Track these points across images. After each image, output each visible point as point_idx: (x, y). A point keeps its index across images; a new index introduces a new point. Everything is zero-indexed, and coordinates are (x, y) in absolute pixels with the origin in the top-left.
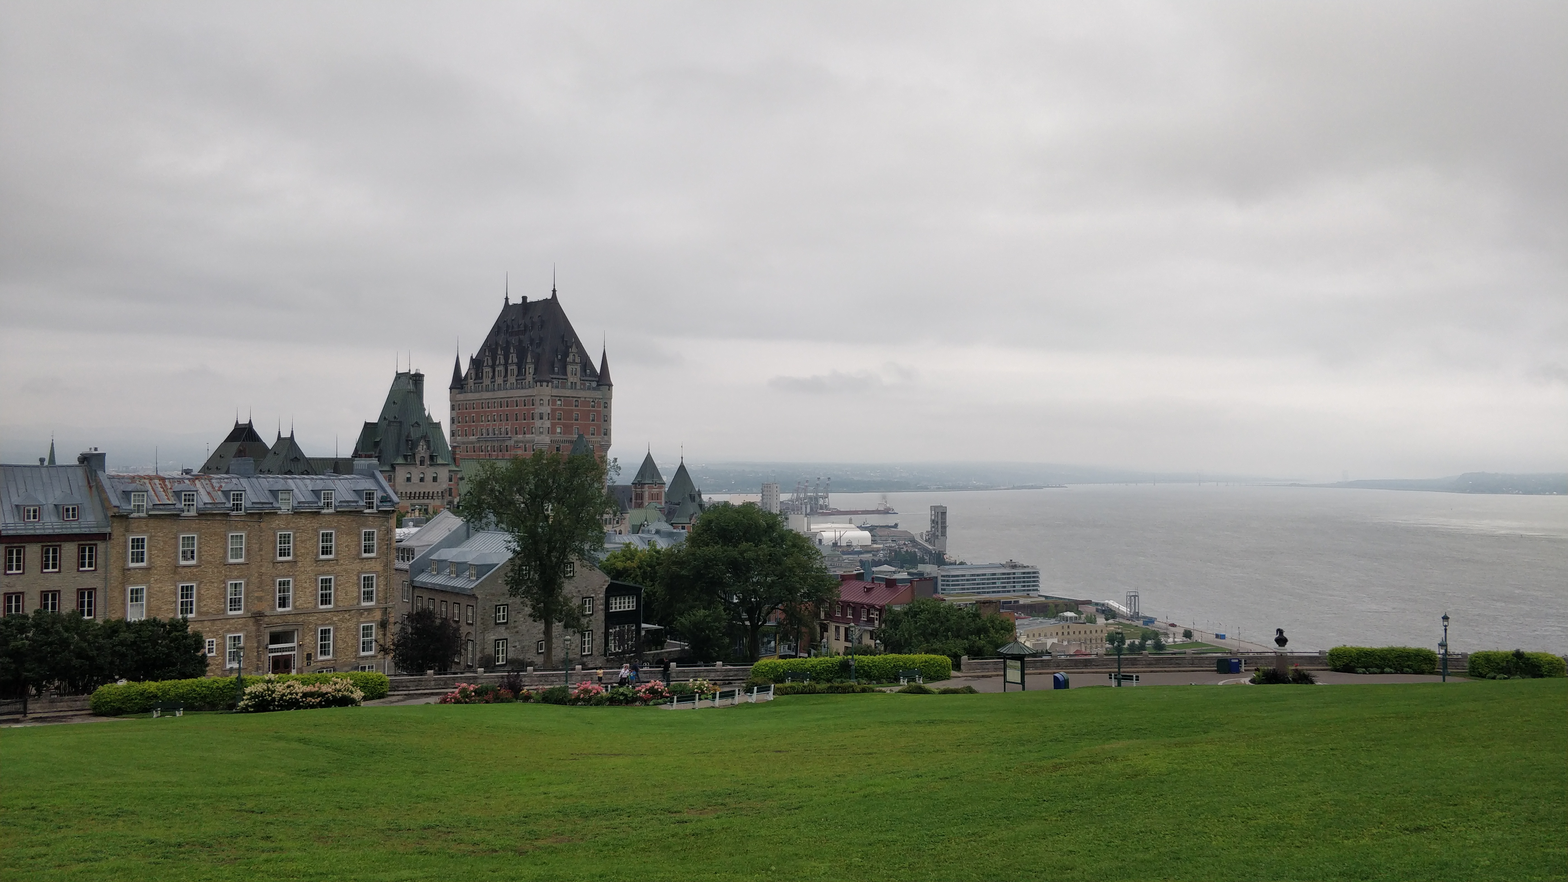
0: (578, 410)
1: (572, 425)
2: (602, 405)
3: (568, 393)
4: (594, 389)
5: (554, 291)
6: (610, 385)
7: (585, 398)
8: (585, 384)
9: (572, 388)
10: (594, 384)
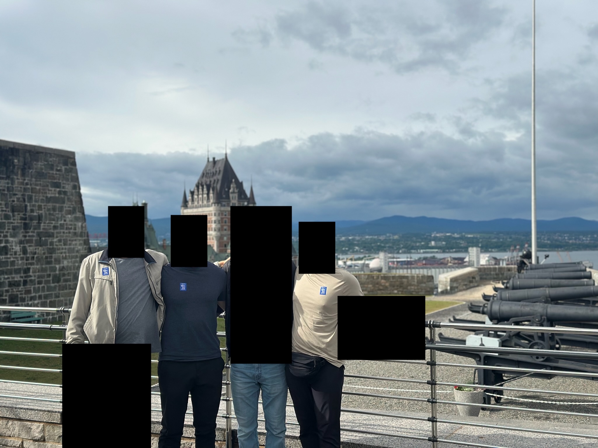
5: (226, 153)
8: (240, 204)
10: (246, 203)
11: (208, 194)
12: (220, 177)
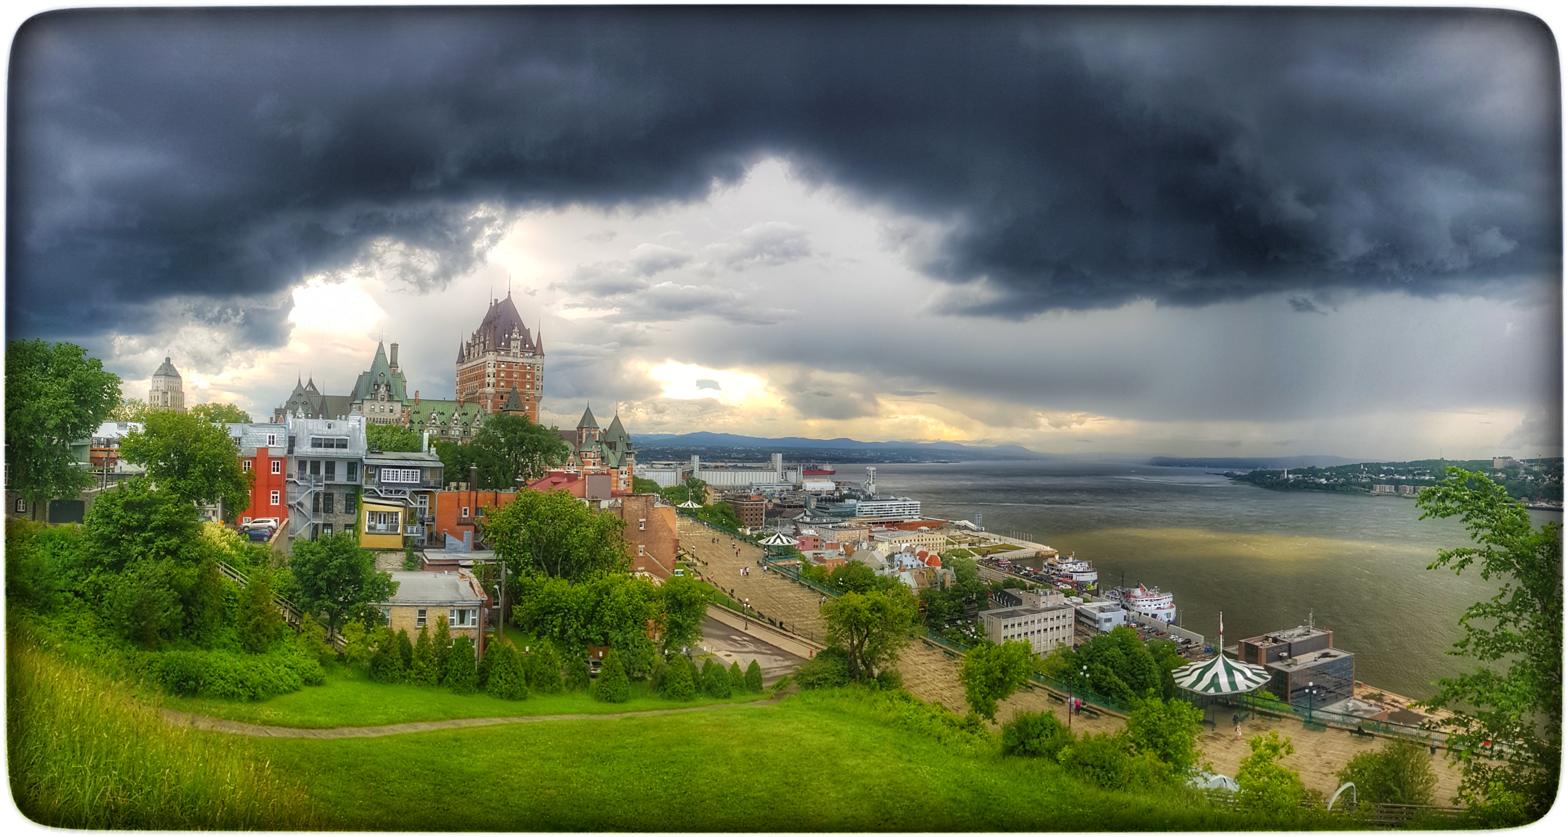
0: (517, 372)
1: (512, 382)
2: (536, 368)
3: (510, 359)
4: (531, 357)
5: (509, 294)
6: (542, 354)
7: (523, 363)
8: (524, 355)
9: (513, 356)
10: (531, 354)
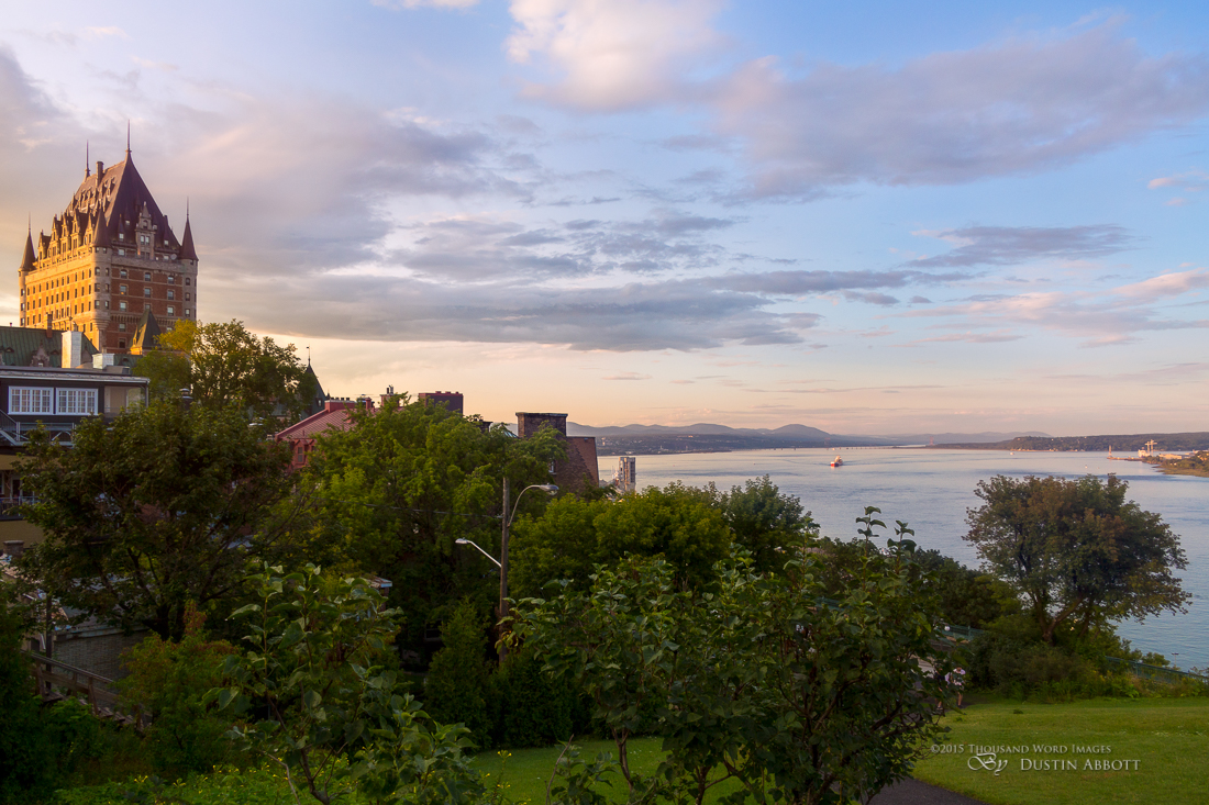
0: (150, 285)
1: (141, 302)
2: (183, 281)
3: (136, 263)
4: (174, 262)
5: (129, 151)
6: (194, 259)
7: (160, 271)
8: (161, 257)
9: (142, 258)
10: (174, 257)
11: (82, 234)
12: (112, 197)
